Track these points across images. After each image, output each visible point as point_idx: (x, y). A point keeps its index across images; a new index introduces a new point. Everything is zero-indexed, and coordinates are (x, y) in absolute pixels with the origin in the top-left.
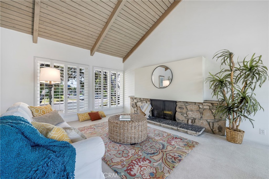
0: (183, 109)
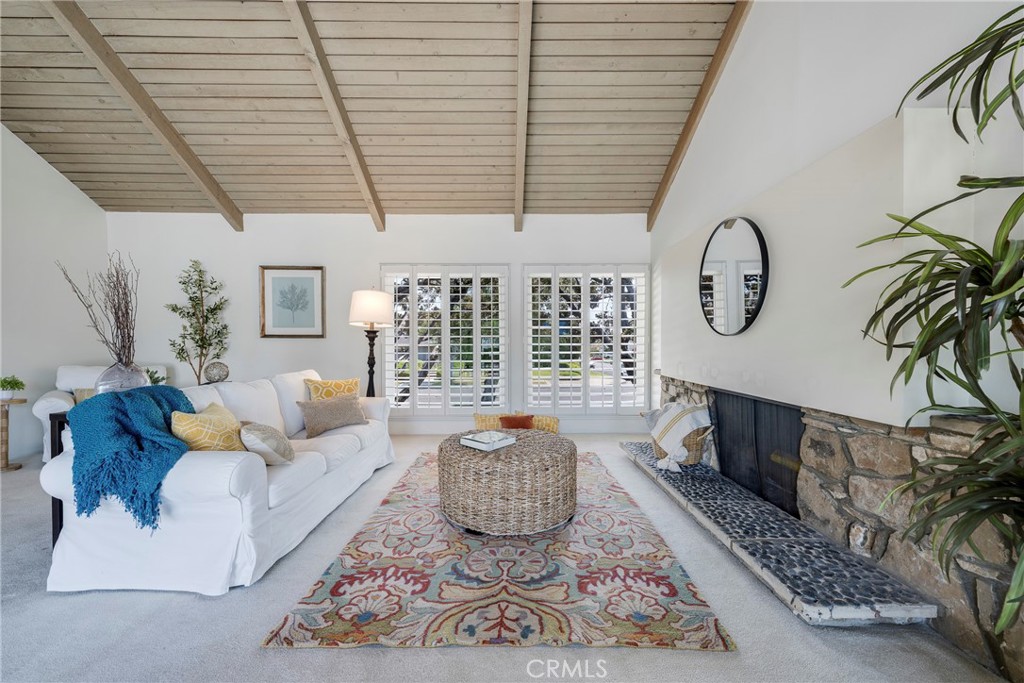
0: (832, 453)
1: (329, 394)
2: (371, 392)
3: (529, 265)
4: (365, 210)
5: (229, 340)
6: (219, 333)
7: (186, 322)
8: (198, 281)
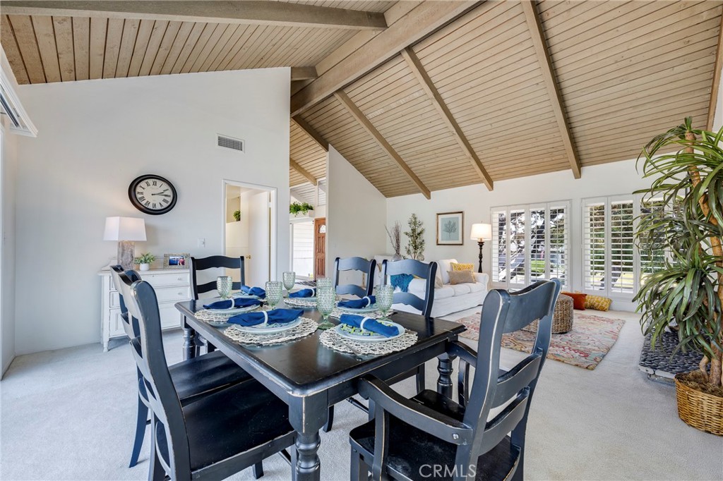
1: (460, 269)
2: (480, 271)
3: (585, 199)
4: (481, 182)
5: (425, 246)
6: (421, 243)
7: (410, 239)
8: (414, 222)
